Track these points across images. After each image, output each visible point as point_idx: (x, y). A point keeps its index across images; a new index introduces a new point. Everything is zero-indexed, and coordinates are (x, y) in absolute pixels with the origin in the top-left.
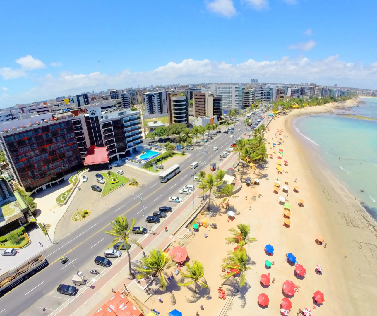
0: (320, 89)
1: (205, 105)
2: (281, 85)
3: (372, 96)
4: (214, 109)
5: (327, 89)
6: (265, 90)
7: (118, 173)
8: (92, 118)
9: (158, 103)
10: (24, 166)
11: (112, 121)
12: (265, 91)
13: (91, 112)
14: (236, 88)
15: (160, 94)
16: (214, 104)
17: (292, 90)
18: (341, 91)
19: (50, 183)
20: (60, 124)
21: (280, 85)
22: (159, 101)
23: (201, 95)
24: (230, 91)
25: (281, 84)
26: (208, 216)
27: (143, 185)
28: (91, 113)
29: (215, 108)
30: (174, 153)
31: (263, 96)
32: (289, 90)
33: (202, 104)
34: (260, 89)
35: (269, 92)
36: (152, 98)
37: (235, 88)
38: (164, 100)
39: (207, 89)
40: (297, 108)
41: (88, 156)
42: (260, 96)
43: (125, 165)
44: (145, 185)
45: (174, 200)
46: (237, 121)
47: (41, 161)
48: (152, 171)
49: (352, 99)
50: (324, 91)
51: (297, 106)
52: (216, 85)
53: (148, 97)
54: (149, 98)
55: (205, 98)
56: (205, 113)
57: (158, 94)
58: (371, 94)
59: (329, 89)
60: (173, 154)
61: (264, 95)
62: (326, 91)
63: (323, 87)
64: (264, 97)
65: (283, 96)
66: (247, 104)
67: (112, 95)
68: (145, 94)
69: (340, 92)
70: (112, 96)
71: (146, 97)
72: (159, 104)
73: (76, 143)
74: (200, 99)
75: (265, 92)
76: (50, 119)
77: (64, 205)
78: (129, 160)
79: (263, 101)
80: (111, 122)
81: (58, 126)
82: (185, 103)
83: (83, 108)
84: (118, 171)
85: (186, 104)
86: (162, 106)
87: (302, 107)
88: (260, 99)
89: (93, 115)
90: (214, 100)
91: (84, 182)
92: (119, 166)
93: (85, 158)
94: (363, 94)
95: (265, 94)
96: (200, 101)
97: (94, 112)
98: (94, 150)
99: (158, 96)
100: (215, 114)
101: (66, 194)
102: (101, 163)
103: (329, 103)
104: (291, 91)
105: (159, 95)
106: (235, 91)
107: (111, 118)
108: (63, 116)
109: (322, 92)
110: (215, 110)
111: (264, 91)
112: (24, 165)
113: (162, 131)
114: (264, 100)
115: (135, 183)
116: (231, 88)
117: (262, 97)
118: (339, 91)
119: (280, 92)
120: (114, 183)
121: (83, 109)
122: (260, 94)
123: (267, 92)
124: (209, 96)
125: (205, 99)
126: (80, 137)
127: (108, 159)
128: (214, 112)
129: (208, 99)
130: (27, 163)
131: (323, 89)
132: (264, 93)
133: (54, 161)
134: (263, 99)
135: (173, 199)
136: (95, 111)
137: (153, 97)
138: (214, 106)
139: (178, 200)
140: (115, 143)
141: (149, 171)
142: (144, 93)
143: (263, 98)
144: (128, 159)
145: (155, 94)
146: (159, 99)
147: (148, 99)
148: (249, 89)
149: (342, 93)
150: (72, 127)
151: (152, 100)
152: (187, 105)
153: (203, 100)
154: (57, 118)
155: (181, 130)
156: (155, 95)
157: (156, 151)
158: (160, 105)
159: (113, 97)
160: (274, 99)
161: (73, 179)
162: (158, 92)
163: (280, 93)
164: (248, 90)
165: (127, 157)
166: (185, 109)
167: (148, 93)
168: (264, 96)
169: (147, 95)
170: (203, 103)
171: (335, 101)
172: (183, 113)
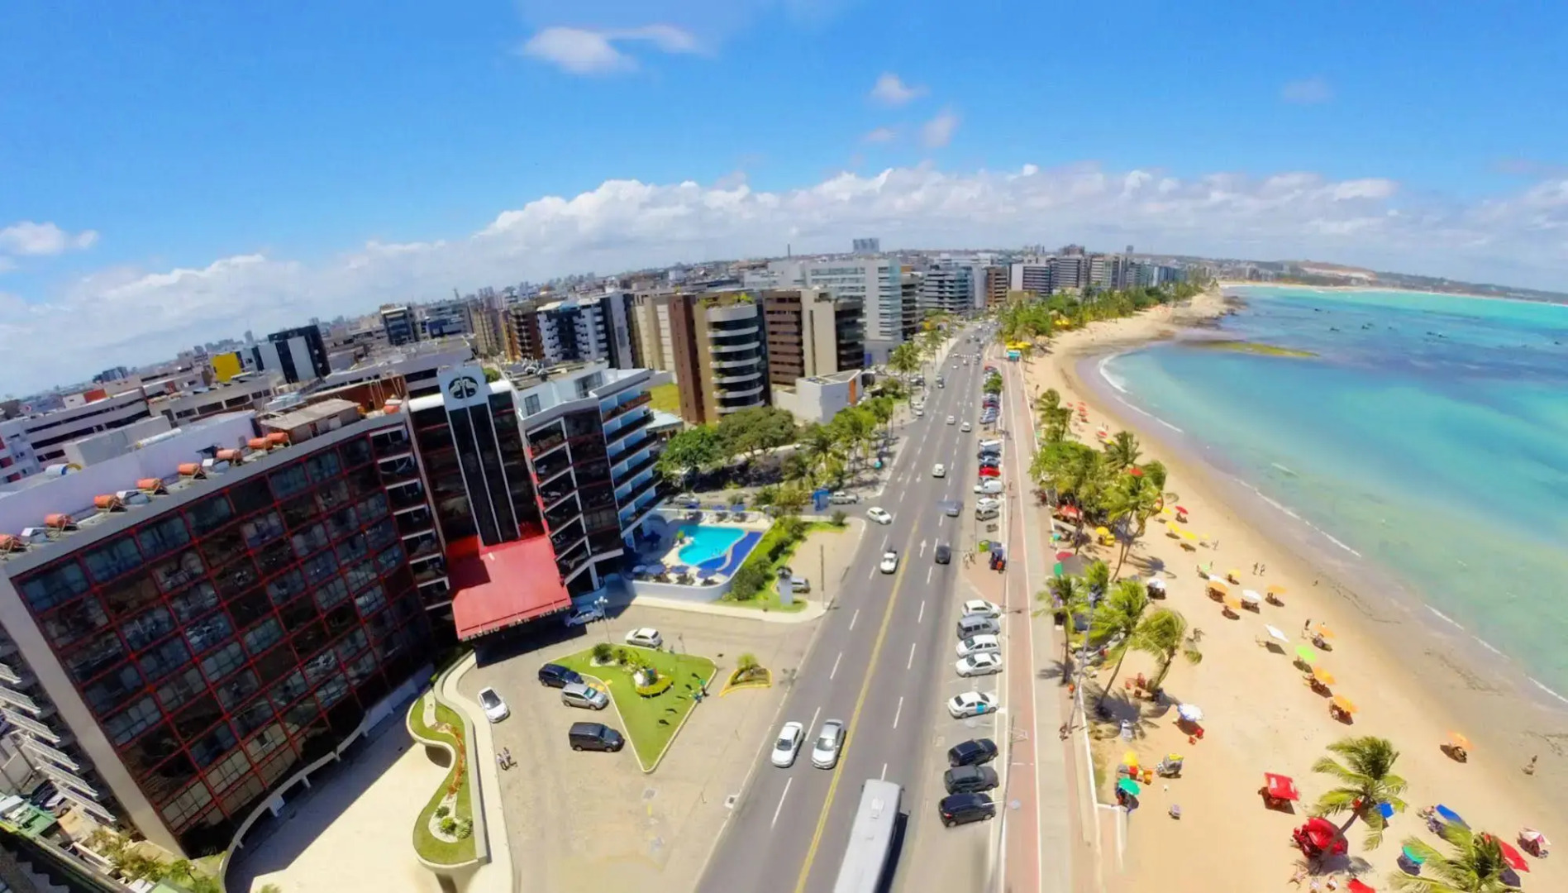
0: (1107, 264)
1: (799, 333)
2: (988, 256)
3: (1250, 279)
4: (839, 347)
5: (1129, 263)
6: (951, 272)
7: (631, 642)
8: (458, 415)
9: (600, 341)
10: (163, 716)
11: (567, 417)
12: (952, 278)
13: (452, 385)
14: (881, 269)
15: (605, 304)
16: (838, 328)
17: (1025, 270)
18: (1167, 269)
19: (302, 775)
20: (316, 457)
21: (982, 255)
22: (602, 332)
23: (781, 300)
24: (857, 280)
25: (987, 251)
26: (1119, 739)
27: (787, 676)
28: (456, 388)
29: (843, 342)
30: (806, 523)
31: (948, 294)
32: (1017, 272)
33: (785, 333)
34: (933, 271)
35: (966, 281)
36: (571, 324)
37: (877, 270)
38: (619, 328)
39: (766, 279)
40: (1068, 328)
41: (462, 593)
42: (937, 294)
43: (634, 602)
44: (794, 671)
45: (975, 707)
46: (917, 383)
47: (250, 667)
48: (777, 606)
49: (1201, 291)
50: (1121, 269)
51: (1065, 321)
52: (801, 262)
53: (554, 321)
54: (560, 324)
55: (801, 307)
56: (802, 364)
57: (597, 305)
58: (1247, 274)
59: (1132, 263)
60: (803, 527)
61: (947, 289)
62: (1127, 270)
63: (1116, 258)
64: (951, 298)
65: (1003, 290)
66: (909, 322)
67: (394, 328)
68: (540, 309)
69: (1163, 271)
70: (392, 332)
71: (548, 323)
72: (604, 345)
73: (398, 541)
74: (779, 312)
75: (951, 281)
76: (242, 439)
77: (484, 870)
78: (647, 580)
79: (947, 311)
80: (562, 420)
81: (312, 467)
82: (755, 329)
83: (395, 375)
84: (630, 636)
85: (757, 333)
86: (614, 354)
87: (1081, 324)
88: (936, 305)
89: (462, 397)
90: (839, 315)
91: (500, 720)
92: (613, 611)
93: (450, 605)
94: (1226, 276)
95: (951, 287)
96: (779, 323)
97: (470, 385)
98: (482, 563)
99: (598, 314)
100: (844, 363)
101: (449, 802)
102: (541, 613)
103: (1149, 307)
104: (1024, 274)
105: (599, 310)
106: (877, 280)
107: (557, 403)
108: (312, 419)
109: (1115, 272)
110: (843, 352)
111: (947, 278)
112: (157, 716)
113: (703, 446)
114: (951, 309)
115: (750, 673)
116: (863, 269)
117: (941, 298)
118: (1160, 268)
119: (993, 276)
120: (659, 694)
121: (395, 379)
122: (936, 289)
123: (960, 281)
124: (816, 301)
125: (799, 313)
126: (409, 513)
127: (565, 588)
128: (840, 358)
129: (812, 312)
130: (177, 697)
131: (1116, 263)
132: (947, 283)
133: (306, 651)
134: (947, 305)
135: (969, 705)
136: (472, 380)
137: (575, 319)
138: (839, 336)
139: (990, 705)
140: (581, 516)
141: (765, 610)
142: (537, 307)
143: (947, 300)
144: (639, 576)
145: (584, 307)
146: (601, 327)
147: (555, 331)
148: (915, 273)
149: (1170, 275)
150: (373, 466)
151: (573, 333)
152: (762, 338)
153: (794, 318)
154: (289, 432)
155: (779, 431)
156: (584, 312)
157: (723, 524)
158: (608, 349)
159: (398, 335)
160: (978, 303)
161: (429, 719)
162: (596, 300)
163: (993, 281)
164: (912, 275)
165: (637, 569)
166: (758, 351)
167: (551, 306)
168: (951, 293)
169: (550, 315)
170: (795, 329)
171: (1163, 300)
172: (749, 369)
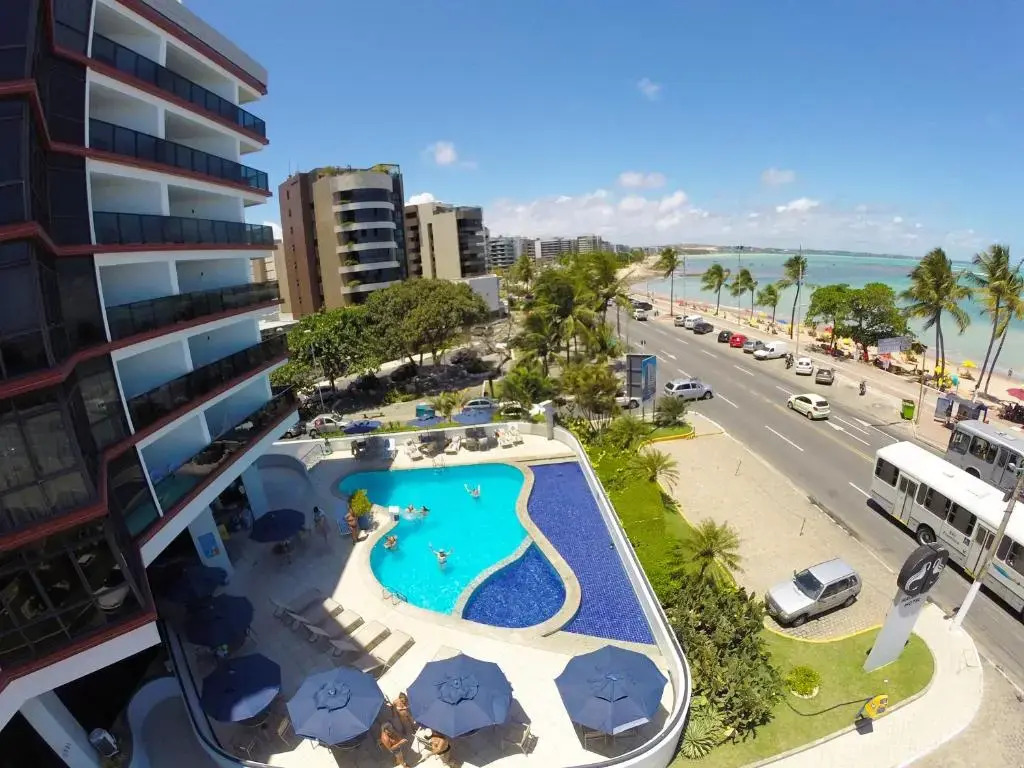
1: (417, 250)
12: (502, 243)
29: (466, 252)
32: (538, 245)
55: (419, 221)
61: (499, 252)
64: (502, 259)
82: (391, 206)
90: (461, 223)
95: (502, 250)
100: (468, 275)
104: (542, 248)
110: (467, 264)
111: (498, 244)
119: (527, 247)
123: (508, 246)
124: (434, 212)
125: (415, 229)
128: (463, 270)
129: (430, 225)
131: (594, 242)
132: (499, 247)
138: (462, 247)
143: (499, 261)
153: (411, 234)
168: (502, 255)
170: (412, 245)
172: (385, 255)
